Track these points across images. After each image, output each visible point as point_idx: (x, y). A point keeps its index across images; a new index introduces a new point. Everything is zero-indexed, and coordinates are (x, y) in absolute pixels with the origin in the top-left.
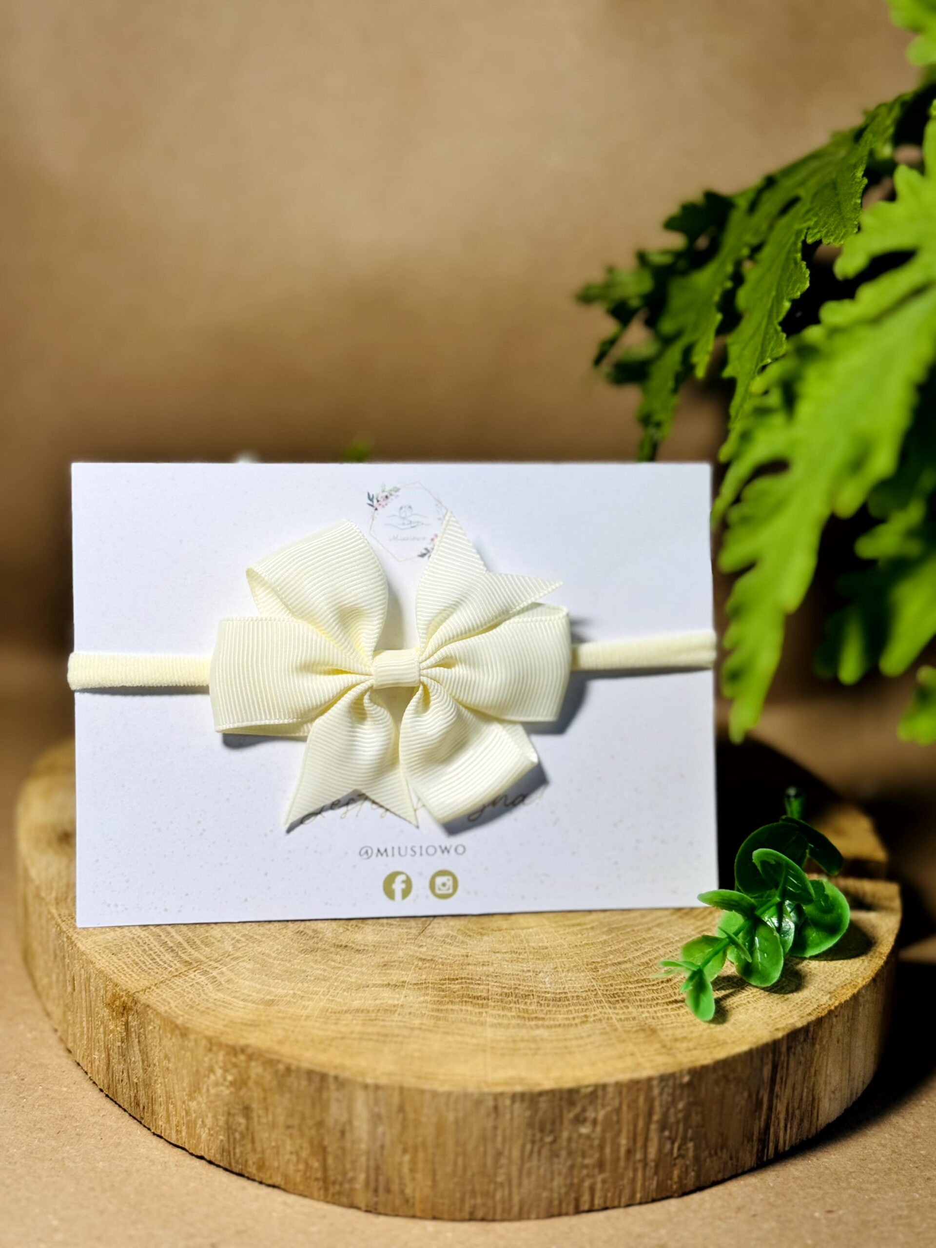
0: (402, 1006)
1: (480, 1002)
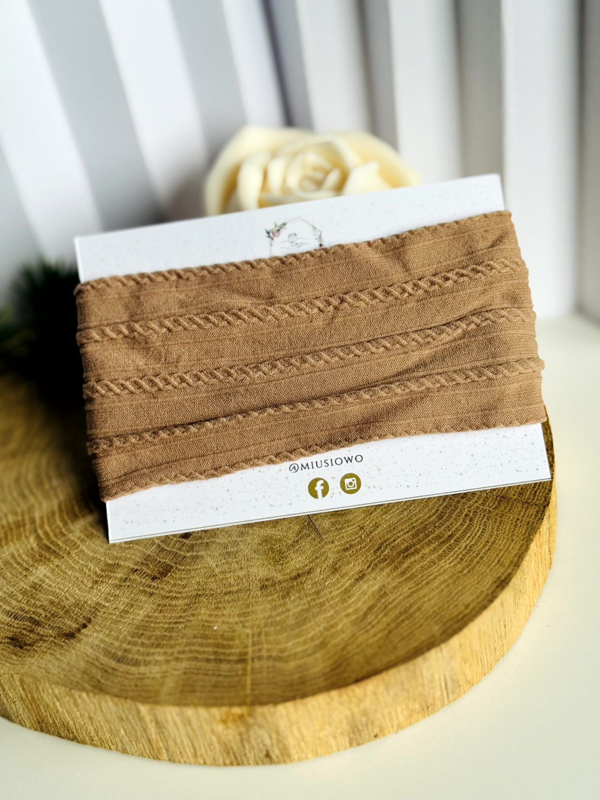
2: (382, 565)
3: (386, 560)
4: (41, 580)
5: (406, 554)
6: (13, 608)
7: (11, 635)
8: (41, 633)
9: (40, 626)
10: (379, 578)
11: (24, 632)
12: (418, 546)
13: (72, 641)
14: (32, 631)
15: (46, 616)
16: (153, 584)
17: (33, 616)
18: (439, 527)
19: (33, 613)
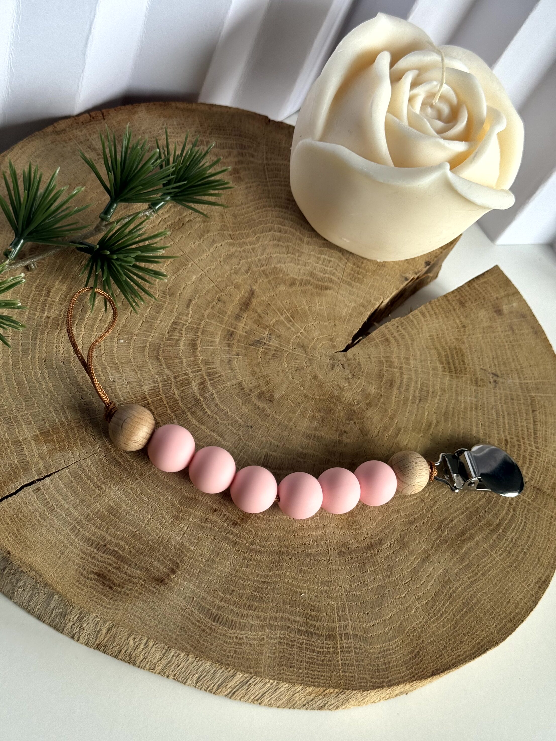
0: (447, 572)
1: (468, 535)
2: (443, 547)
3: (447, 542)
4: (117, 504)
5: (463, 538)
6: (93, 535)
7: (96, 570)
8: (128, 572)
9: (127, 563)
10: (442, 561)
11: (110, 568)
12: (472, 531)
13: (162, 588)
14: (118, 568)
15: (131, 552)
16: (235, 530)
17: (116, 549)
18: (489, 513)
19: (117, 545)
